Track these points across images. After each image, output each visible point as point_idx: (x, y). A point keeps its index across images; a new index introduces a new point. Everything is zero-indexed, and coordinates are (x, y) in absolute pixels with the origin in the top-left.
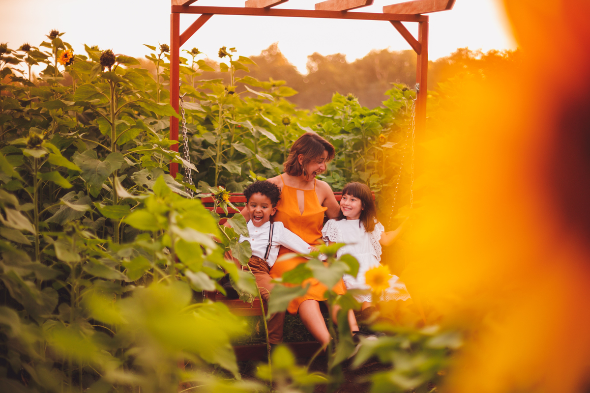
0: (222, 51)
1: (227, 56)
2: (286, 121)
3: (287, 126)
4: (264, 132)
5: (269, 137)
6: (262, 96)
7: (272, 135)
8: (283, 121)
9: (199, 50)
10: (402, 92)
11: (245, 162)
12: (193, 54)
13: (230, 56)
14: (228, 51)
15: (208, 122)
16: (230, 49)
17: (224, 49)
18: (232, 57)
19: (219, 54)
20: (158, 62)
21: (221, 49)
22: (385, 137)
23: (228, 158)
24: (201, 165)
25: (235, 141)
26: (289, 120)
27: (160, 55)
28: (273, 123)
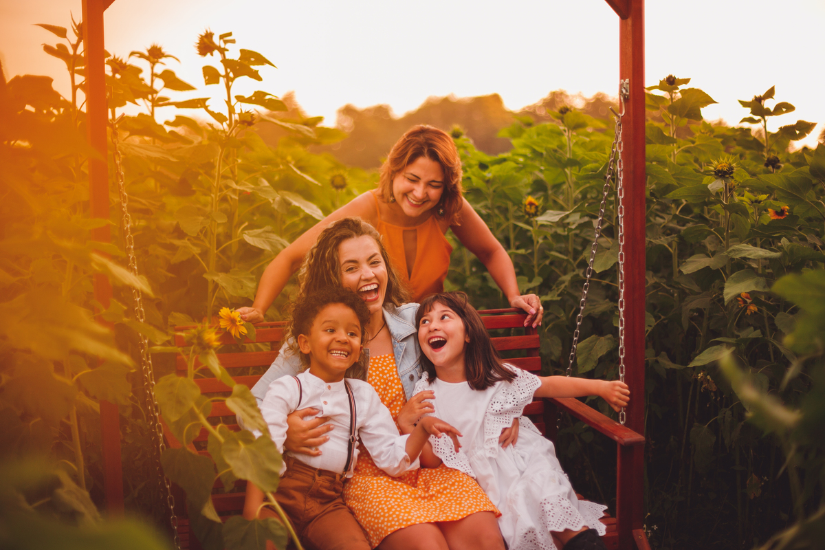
0: (206, 40)
1: (216, 52)
2: (338, 181)
3: (340, 191)
4: (297, 202)
5: (308, 211)
6: (290, 127)
7: (314, 207)
8: (333, 182)
9: (163, 50)
10: (560, 115)
11: (259, 265)
12: (152, 58)
13: (222, 51)
14: (216, 40)
15: (184, 188)
16: (221, 37)
17: (209, 36)
18: (226, 53)
19: (199, 47)
20: (72, 60)
21: (202, 38)
22: (537, 203)
23: (229, 258)
24: (170, 275)
25: (242, 223)
26: (344, 179)
27: (75, 47)
28: (316, 182)
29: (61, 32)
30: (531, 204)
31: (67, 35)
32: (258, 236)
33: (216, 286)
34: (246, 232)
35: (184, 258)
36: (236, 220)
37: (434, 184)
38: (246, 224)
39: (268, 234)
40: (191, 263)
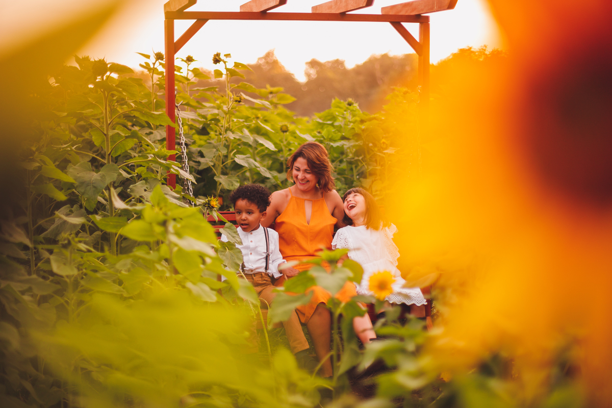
0: (217, 57)
1: (221, 62)
2: (284, 128)
3: (285, 134)
4: (262, 141)
5: (266, 146)
6: (259, 103)
7: (270, 143)
8: (281, 129)
9: (193, 58)
10: (403, 95)
12: (187, 62)
13: (225, 62)
14: (222, 57)
15: (204, 131)
16: (225, 55)
17: (218, 55)
18: (227, 63)
19: (213, 60)
20: (152, 71)
21: (215, 55)
22: (387, 143)
23: (226, 168)
24: (199, 176)
25: (233, 150)
26: (287, 127)
27: (154, 64)
28: (272, 130)
29: (148, 57)
30: (384, 143)
31: (150, 58)
32: (243, 159)
33: (220, 184)
34: (236, 156)
35: (205, 167)
36: (230, 148)
37: (308, 171)
38: (235, 151)
39: (248, 159)
40: (208, 170)
